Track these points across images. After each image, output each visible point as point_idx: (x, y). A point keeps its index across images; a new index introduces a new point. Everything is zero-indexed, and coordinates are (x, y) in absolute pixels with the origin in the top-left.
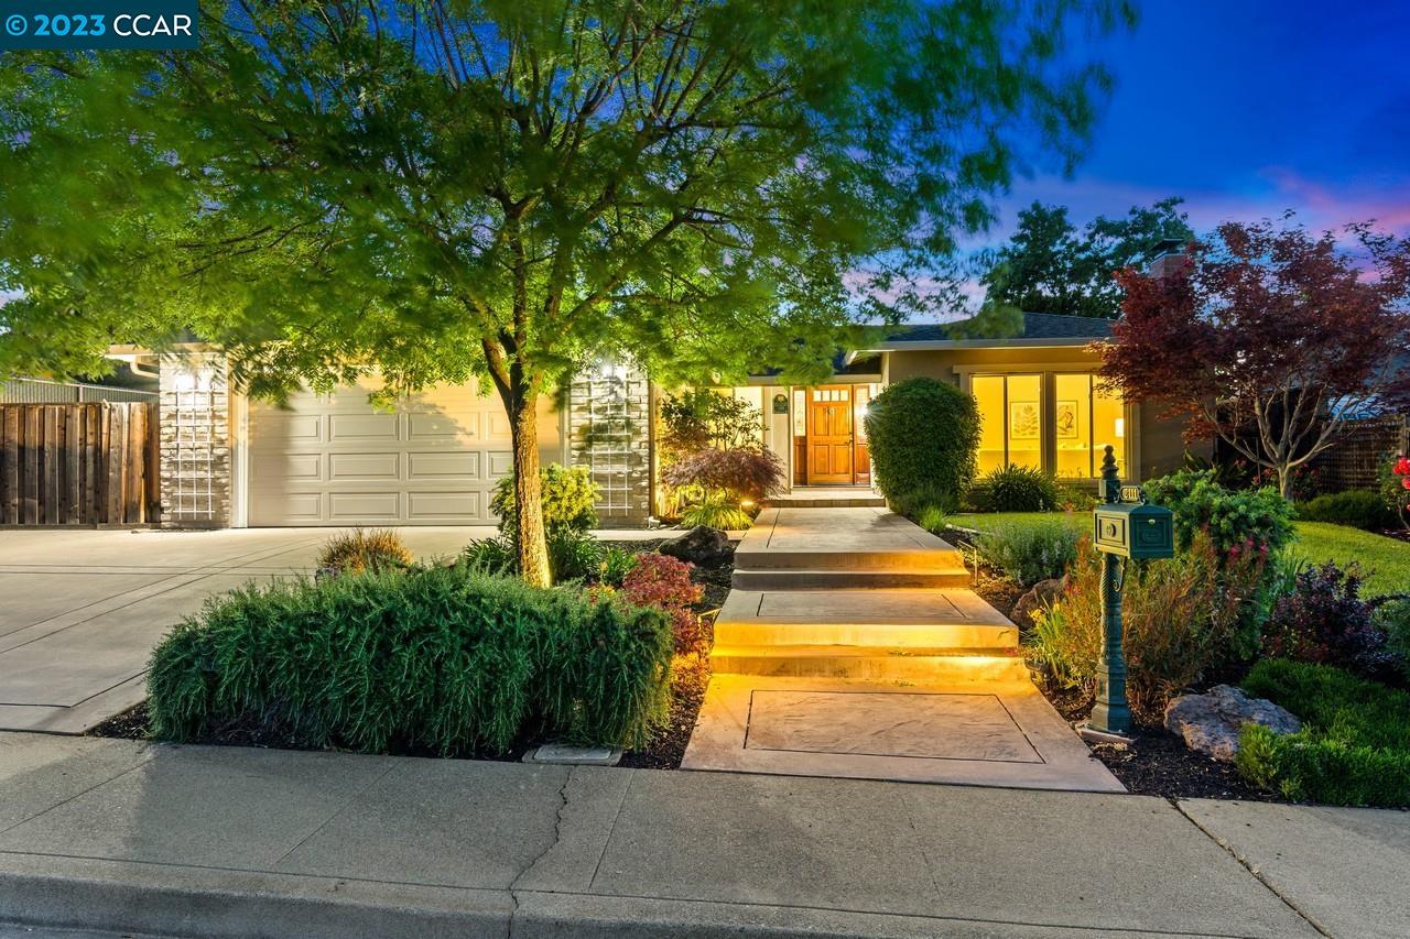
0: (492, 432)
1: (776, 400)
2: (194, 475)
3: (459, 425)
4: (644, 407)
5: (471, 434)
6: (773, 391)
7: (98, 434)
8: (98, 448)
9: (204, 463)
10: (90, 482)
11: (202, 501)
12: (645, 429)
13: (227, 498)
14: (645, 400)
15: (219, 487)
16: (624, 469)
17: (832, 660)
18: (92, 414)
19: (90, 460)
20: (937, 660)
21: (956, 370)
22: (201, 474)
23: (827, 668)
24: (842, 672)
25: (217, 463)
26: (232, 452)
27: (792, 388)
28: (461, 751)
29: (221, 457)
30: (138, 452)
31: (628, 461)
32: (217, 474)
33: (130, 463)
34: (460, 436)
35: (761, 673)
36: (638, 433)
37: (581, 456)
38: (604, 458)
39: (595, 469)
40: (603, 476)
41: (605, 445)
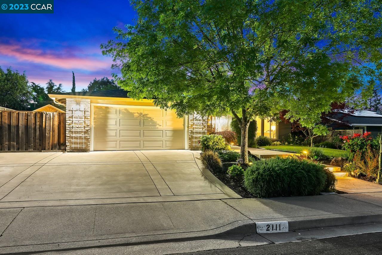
0: (166, 125)
2: (78, 135)
3: (157, 123)
4: (206, 120)
5: (161, 126)
8: (41, 126)
9: (82, 132)
11: (81, 143)
13: (89, 142)
15: (87, 139)
16: (201, 136)
18: (38, 115)
19: (38, 130)
22: (81, 135)
25: (86, 132)
26: (91, 129)
29: (87, 130)
30: (57, 128)
31: (202, 134)
32: (86, 135)
34: (157, 126)
36: (205, 127)
37: (191, 132)
38: (197, 133)
39: (195, 135)
40: (196, 137)
41: (197, 129)
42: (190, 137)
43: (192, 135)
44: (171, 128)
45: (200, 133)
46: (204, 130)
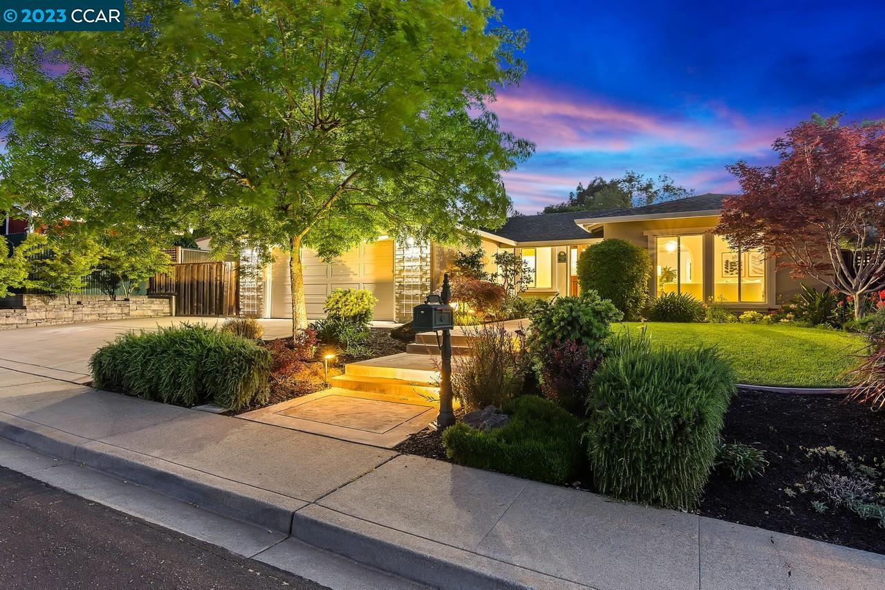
0: (364, 273)
1: (559, 255)
2: (251, 294)
3: (352, 270)
4: (428, 260)
5: (356, 275)
6: (558, 249)
7: (221, 276)
8: (221, 282)
9: (254, 289)
10: (218, 298)
11: (253, 306)
12: (429, 272)
13: (262, 304)
14: (429, 256)
15: (259, 299)
16: (419, 292)
17: (379, 385)
18: (219, 267)
19: (218, 288)
20: (424, 388)
21: (646, 233)
22: (253, 294)
23: (377, 389)
24: (383, 391)
25: (259, 289)
26: (265, 283)
27: (569, 247)
28: (170, 402)
29: (260, 286)
30: (234, 284)
31: (421, 288)
32: (259, 294)
33: (231, 289)
34: (352, 276)
35: (350, 389)
36: (426, 273)
37: (400, 285)
38: (409, 286)
39: (405, 292)
40: (410, 296)
41: (410, 280)
42: (398, 295)
43: (401, 292)
44: (371, 279)
45: (415, 287)
46: (424, 280)
